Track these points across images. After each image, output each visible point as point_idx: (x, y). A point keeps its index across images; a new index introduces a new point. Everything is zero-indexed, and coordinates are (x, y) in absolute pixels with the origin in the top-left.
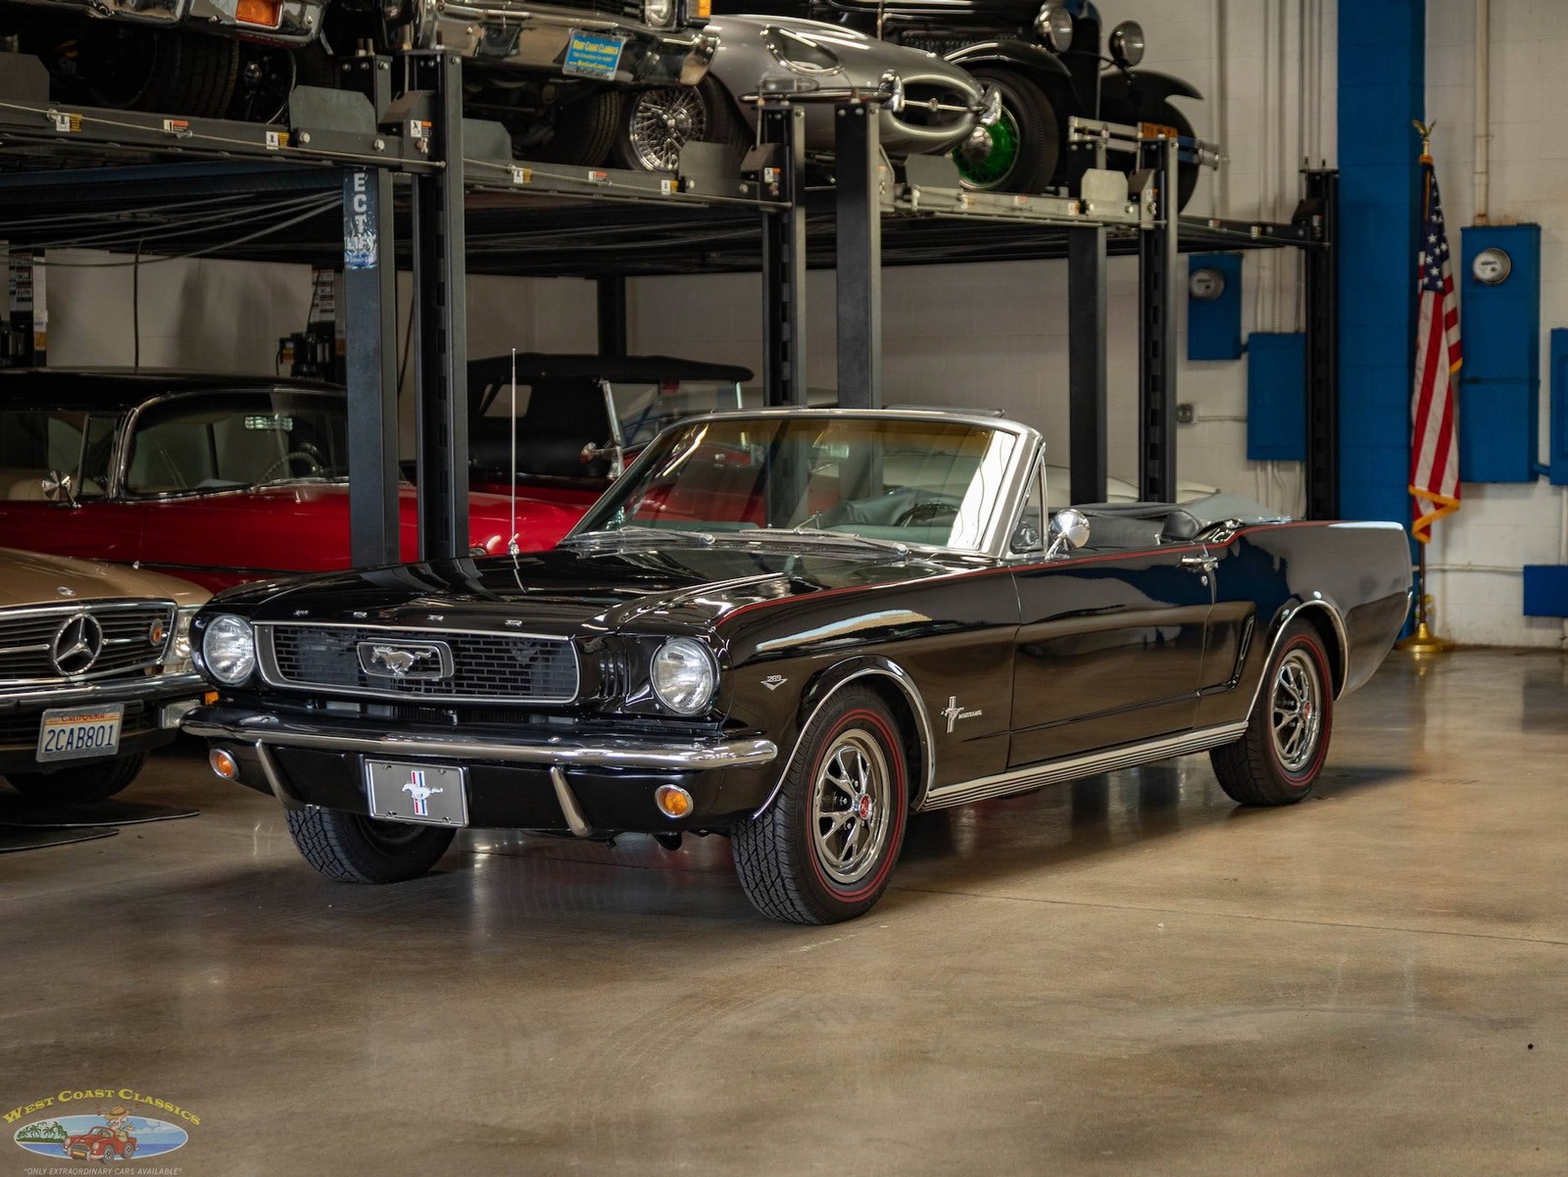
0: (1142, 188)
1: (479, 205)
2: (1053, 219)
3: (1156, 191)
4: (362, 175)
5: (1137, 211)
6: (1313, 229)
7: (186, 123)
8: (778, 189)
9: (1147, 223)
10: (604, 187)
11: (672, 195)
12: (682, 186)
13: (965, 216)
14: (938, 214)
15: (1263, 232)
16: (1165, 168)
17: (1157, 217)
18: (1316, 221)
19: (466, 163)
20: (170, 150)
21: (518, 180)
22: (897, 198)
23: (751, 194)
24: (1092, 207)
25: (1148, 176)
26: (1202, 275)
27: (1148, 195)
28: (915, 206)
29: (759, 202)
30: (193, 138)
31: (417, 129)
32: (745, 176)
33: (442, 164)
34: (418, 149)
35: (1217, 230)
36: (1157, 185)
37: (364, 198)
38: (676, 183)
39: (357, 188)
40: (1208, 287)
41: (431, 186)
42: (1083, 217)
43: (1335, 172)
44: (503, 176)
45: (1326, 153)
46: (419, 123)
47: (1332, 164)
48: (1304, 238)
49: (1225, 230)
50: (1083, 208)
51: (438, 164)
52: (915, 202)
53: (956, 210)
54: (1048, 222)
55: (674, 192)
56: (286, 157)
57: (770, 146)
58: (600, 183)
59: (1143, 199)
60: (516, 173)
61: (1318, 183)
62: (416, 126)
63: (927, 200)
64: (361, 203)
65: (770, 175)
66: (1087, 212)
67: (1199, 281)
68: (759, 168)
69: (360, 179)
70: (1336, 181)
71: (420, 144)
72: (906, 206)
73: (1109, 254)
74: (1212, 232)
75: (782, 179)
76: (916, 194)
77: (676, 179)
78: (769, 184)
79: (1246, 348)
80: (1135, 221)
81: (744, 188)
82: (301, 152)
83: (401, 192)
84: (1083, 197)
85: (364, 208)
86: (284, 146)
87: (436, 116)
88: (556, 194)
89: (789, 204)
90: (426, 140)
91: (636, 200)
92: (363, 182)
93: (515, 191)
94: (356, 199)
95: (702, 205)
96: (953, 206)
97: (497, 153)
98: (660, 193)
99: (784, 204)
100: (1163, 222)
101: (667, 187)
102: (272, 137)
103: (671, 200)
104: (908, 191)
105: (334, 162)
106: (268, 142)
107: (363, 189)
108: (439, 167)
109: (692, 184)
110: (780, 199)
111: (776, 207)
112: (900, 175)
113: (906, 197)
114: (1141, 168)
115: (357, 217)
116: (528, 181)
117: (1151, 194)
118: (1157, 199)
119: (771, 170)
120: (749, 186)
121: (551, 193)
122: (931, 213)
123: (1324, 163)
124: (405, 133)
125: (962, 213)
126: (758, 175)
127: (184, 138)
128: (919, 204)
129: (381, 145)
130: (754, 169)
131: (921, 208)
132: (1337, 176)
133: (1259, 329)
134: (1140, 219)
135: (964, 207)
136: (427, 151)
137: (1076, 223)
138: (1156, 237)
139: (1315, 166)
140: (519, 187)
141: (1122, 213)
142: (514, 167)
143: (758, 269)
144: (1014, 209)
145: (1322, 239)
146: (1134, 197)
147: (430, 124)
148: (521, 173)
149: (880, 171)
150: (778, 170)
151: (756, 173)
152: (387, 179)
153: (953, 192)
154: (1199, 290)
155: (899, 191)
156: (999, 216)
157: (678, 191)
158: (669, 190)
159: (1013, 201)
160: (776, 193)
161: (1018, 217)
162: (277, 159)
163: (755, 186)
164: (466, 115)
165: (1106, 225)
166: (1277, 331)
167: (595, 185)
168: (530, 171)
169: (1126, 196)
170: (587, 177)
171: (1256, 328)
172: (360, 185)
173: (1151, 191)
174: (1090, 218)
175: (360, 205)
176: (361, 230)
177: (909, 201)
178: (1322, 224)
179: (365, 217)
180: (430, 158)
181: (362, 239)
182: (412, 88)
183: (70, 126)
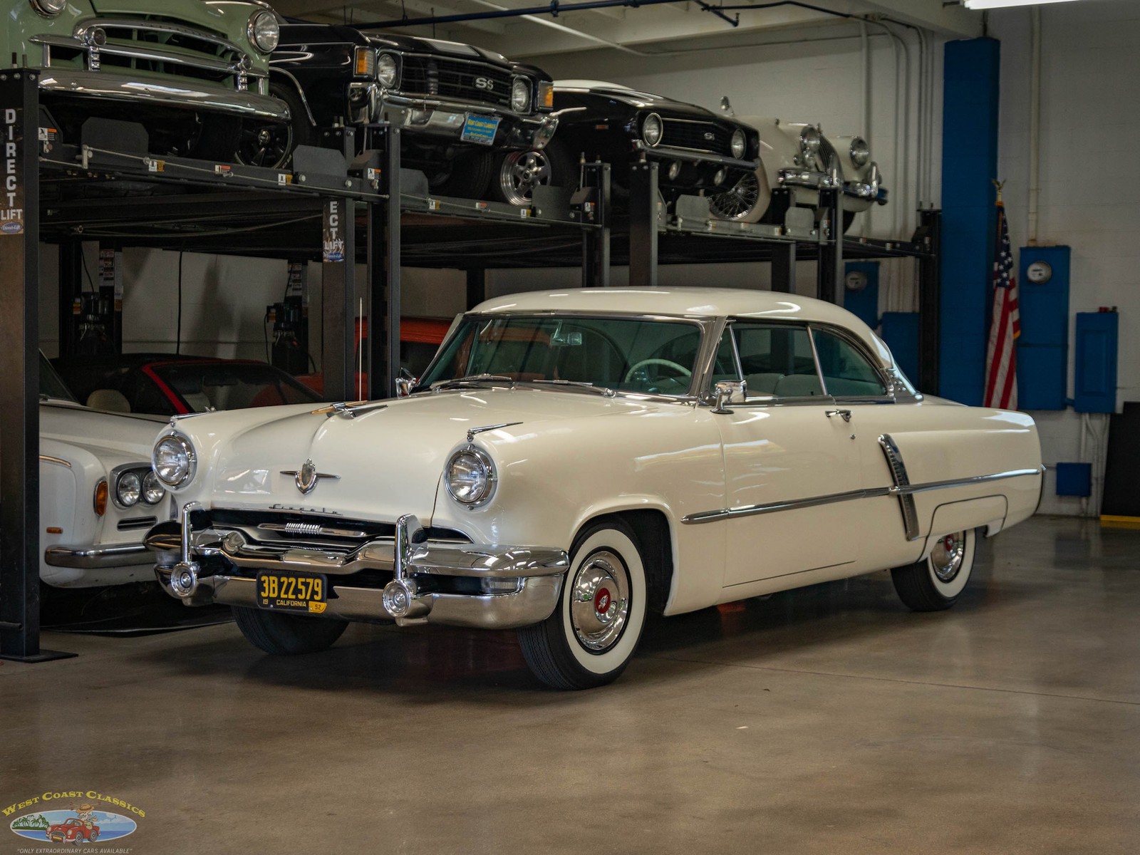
0: (821, 219)
1: (410, 222)
2: (764, 238)
3: (829, 221)
4: (336, 203)
5: (817, 233)
6: (925, 245)
7: (229, 168)
8: (593, 216)
9: (823, 241)
10: (486, 213)
11: (527, 219)
12: (533, 213)
13: (710, 235)
14: (694, 233)
15: (894, 247)
16: (835, 206)
17: (830, 238)
18: (927, 240)
19: (402, 197)
20: (219, 184)
21: (432, 207)
22: (668, 223)
23: (576, 219)
24: (789, 231)
25: (824, 212)
26: (854, 275)
27: (824, 224)
28: (679, 228)
29: (581, 224)
30: (233, 177)
31: (372, 174)
32: (573, 207)
33: (387, 196)
34: (372, 187)
35: (865, 244)
36: (830, 218)
37: (336, 217)
38: (530, 211)
39: (332, 211)
40: (857, 283)
41: (380, 210)
42: (784, 237)
43: (939, 211)
44: (423, 205)
45: (934, 199)
46: (373, 170)
47: (937, 206)
48: (919, 251)
49: (870, 245)
50: (783, 232)
51: (384, 196)
52: (680, 226)
53: (705, 231)
54: (762, 239)
55: (529, 217)
56: (290, 190)
57: (588, 189)
58: (483, 211)
59: (821, 227)
60: (431, 203)
61: (928, 218)
62: (371, 172)
63: (687, 224)
64: (334, 220)
65: (588, 207)
66: (786, 234)
67: (852, 279)
68: (580, 202)
69: (334, 205)
70: (939, 216)
71: (373, 184)
72: (674, 228)
73: (797, 259)
74: (862, 246)
75: (596, 209)
76: (680, 220)
77: (530, 209)
78: (588, 213)
79: (881, 322)
80: (816, 240)
81: (572, 215)
82: (300, 187)
83: (360, 213)
84: (785, 224)
85: (336, 223)
86: (289, 183)
87: (384, 166)
88: (455, 217)
89: (600, 226)
90: (377, 181)
91: (505, 222)
92: (336, 207)
93: (430, 214)
94: (332, 217)
95: (546, 225)
96: (703, 229)
97: (419, 190)
98: (520, 217)
99: (597, 226)
100: (833, 241)
101: (524, 214)
102: (282, 177)
103: (526, 222)
104: (675, 218)
105: (320, 194)
106: (279, 181)
107: (336, 211)
108: (385, 199)
109: (540, 212)
110: (595, 222)
111: (592, 227)
112: (670, 209)
113: (674, 222)
114: (819, 206)
115: (331, 230)
116: (438, 208)
117: (827, 223)
118: (830, 226)
119: (589, 204)
120: (575, 214)
121: (452, 216)
122: (689, 233)
123: (932, 205)
124: (364, 176)
125: (708, 233)
126: (581, 207)
127: (227, 177)
128: (682, 227)
129: (349, 184)
130: (578, 203)
131: (684, 229)
132: (941, 213)
133: (890, 310)
134: (819, 239)
135: (710, 229)
136: (377, 188)
137: (779, 241)
138: (830, 248)
139: (926, 207)
140: (433, 212)
141: (808, 235)
142: (430, 199)
143: (580, 265)
144: (741, 231)
145: (930, 252)
146: (817, 225)
147: (379, 171)
148: (434, 203)
149: (658, 206)
150: (593, 204)
151: (579, 205)
152: (351, 205)
153: (703, 220)
154: (852, 285)
155: (670, 218)
156: (731, 235)
157: (531, 216)
158: (525, 215)
159: (740, 226)
160: (592, 218)
162: (285, 191)
163: (579, 214)
164: (402, 166)
165: (797, 242)
166: (901, 311)
167: (479, 212)
168: (440, 202)
169: (811, 224)
170: (475, 207)
171: (887, 309)
172: (334, 209)
173: (826, 221)
174: (788, 237)
175: (334, 222)
176: (334, 237)
177: (676, 225)
178: (931, 242)
179: (336, 229)
180: (379, 192)
181: (334, 243)
182: (368, 148)
183: (158, 168)
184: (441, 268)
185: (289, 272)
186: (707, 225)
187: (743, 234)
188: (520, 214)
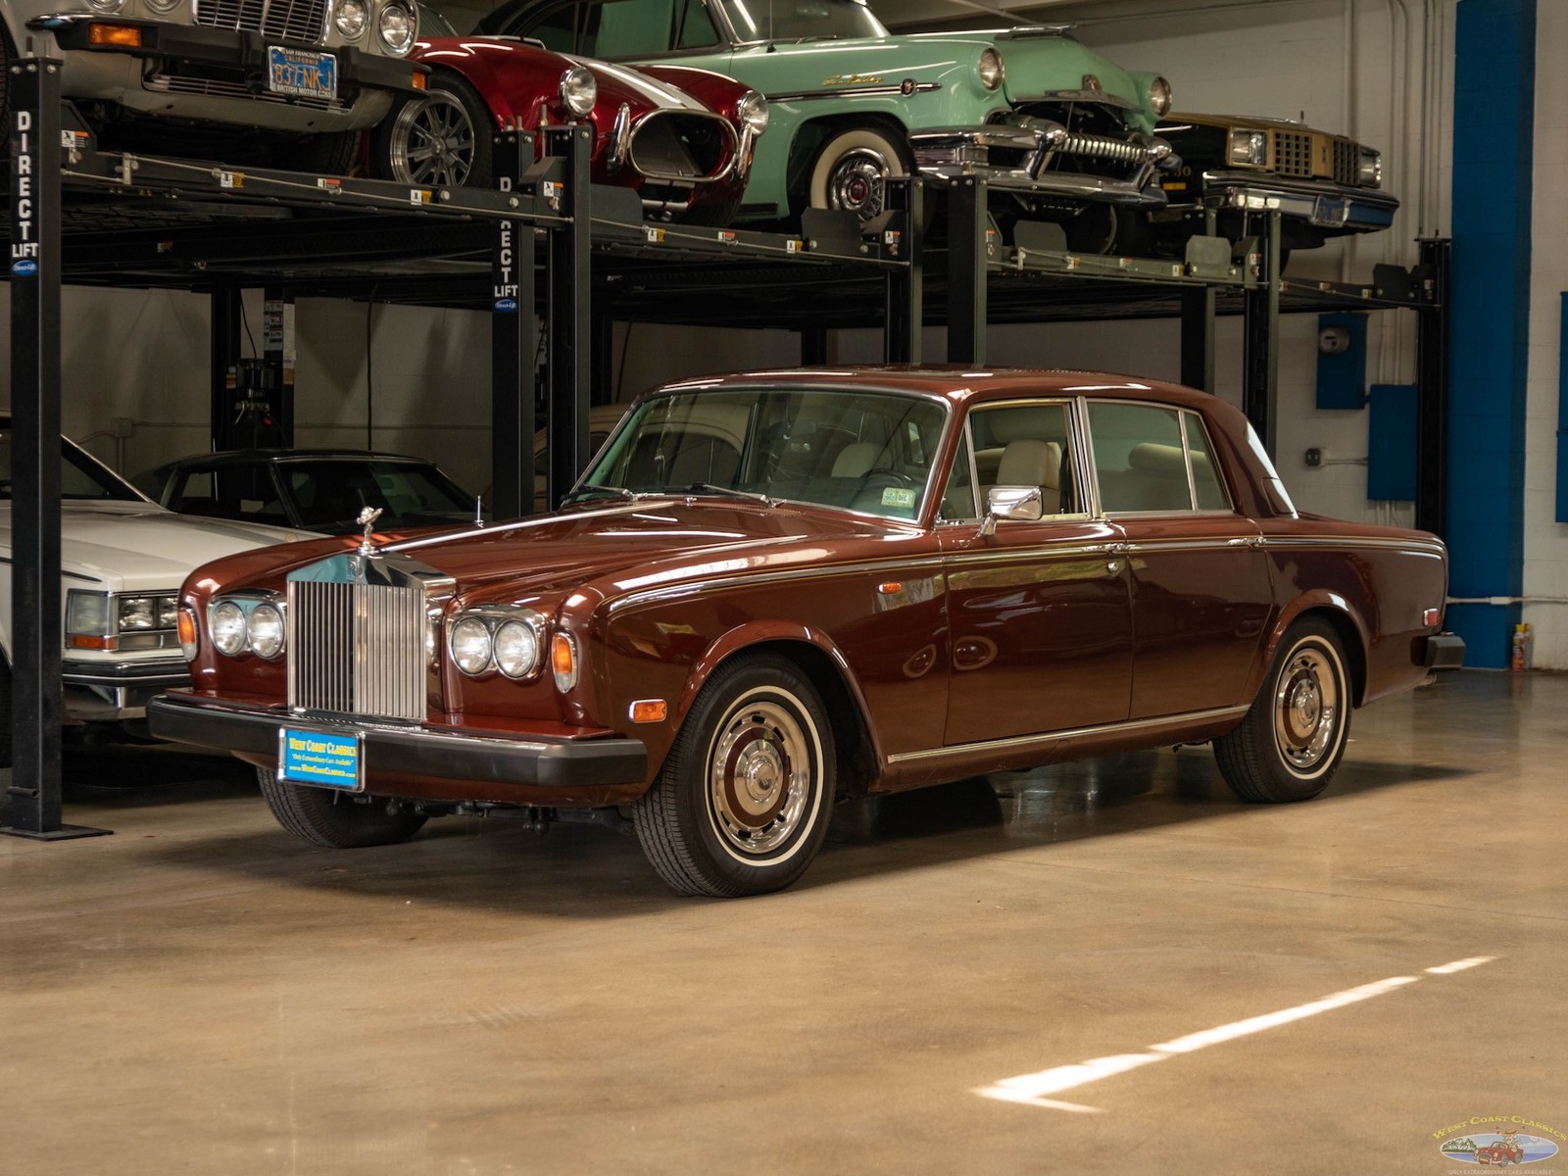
0: (1246, 253)
2: (1157, 280)
3: (1260, 255)
4: (508, 233)
5: (1241, 273)
6: (1425, 291)
7: (338, 182)
8: (898, 249)
9: (1251, 283)
10: (731, 245)
11: (797, 253)
12: (806, 247)
13: (1071, 275)
14: (1045, 273)
15: (1374, 295)
16: (1269, 235)
17: (1260, 279)
18: (1427, 284)
19: (593, 223)
20: (323, 204)
21: (652, 238)
22: (1004, 259)
23: (872, 253)
24: (1195, 269)
25: (1252, 243)
26: (1330, 333)
27: (1253, 259)
28: (1020, 266)
29: (879, 261)
30: (342, 194)
31: (549, 190)
32: (868, 238)
33: (571, 219)
34: (551, 207)
35: (1328, 292)
36: (1260, 250)
37: (509, 252)
38: (801, 243)
39: (504, 244)
40: (1334, 344)
41: (563, 239)
42: (1187, 278)
43: (1447, 241)
44: (637, 235)
45: (1443, 227)
46: (552, 185)
47: (1446, 233)
48: (1415, 300)
49: (1334, 292)
50: (1187, 271)
51: (566, 219)
52: (1021, 263)
53: (1062, 270)
54: (1153, 281)
55: (799, 251)
56: (429, 212)
57: (890, 212)
58: (728, 243)
59: (1246, 262)
60: (650, 233)
61: (1431, 250)
62: (548, 187)
63: (1033, 261)
64: (507, 257)
65: (890, 238)
66: (1191, 274)
67: (1327, 338)
68: (880, 231)
69: (506, 236)
70: (1447, 248)
71: (551, 203)
72: (1015, 266)
73: (1219, 313)
74: (1322, 293)
75: (902, 242)
76: (1022, 256)
77: (801, 240)
78: (890, 245)
79: (1368, 399)
80: (1239, 282)
81: (865, 248)
82: (441, 208)
83: (540, 246)
84: (1187, 261)
85: (509, 261)
86: (427, 203)
87: (567, 178)
88: (689, 251)
89: (908, 263)
90: (558, 199)
91: (763, 257)
92: (508, 239)
93: (649, 248)
94: (503, 253)
95: (825, 263)
96: (1060, 267)
98: (786, 252)
99: (903, 263)
100: (1266, 283)
101: (793, 246)
102: (416, 195)
103: (795, 258)
104: (1015, 253)
106: (412, 199)
108: (568, 222)
109: (815, 244)
110: (899, 258)
111: (895, 265)
112: (1008, 239)
113: (1013, 258)
114: (1247, 234)
115: (503, 269)
116: (661, 239)
117: (1255, 258)
118: (1261, 263)
119: (891, 233)
120: (869, 247)
121: (682, 251)
122: (1037, 273)
123: (1437, 232)
124: (538, 193)
125: (1068, 273)
126: (881, 237)
127: (335, 194)
128: (1024, 264)
129: (515, 202)
130: (875, 232)
131: (1027, 267)
132: (1448, 244)
133: (1381, 382)
134: (1243, 280)
135: (1071, 267)
136: (558, 208)
137: (1180, 283)
138: (1260, 296)
139: (1428, 235)
140: (652, 244)
141: (1226, 275)
142: (647, 227)
143: (878, 323)
144: (1120, 270)
145: (1434, 301)
146: (1238, 260)
147: (561, 185)
148: (655, 233)
149: (988, 236)
150: (898, 233)
151: (877, 235)
152: (529, 234)
153: (1058, 255)
154: (1327, 346)
155: (1007, 254)
156: (1105, 276)
157: (802, 250)
158: (794, 249)
159: (1118, 263)
160: (895, 253)
161: (1123, 277)
162: (423, 214)
163: (877, 247)
164: (593, 182)
165: (1210, 285)
166: (1396, 384)
167: (724, 244)
168: (662, 231)
169: (1230, 260)
170: (717, 237)
171: (1378, 380)
172: (506, 242)
173: (1255, 255)
174: (1193, 278)
175: (506, 259)
176: (506, 280)
177: (1016, 262)
178: (1434, 286)
179: (509, 269)
180: (561, 215)
181: (507, 287)
182: (548, 154)
183: (234, 183)
184: (762, 328)
185: (540, 331)
186: (1066, 262)
187: (1122, 274)
188: (785, 246)
